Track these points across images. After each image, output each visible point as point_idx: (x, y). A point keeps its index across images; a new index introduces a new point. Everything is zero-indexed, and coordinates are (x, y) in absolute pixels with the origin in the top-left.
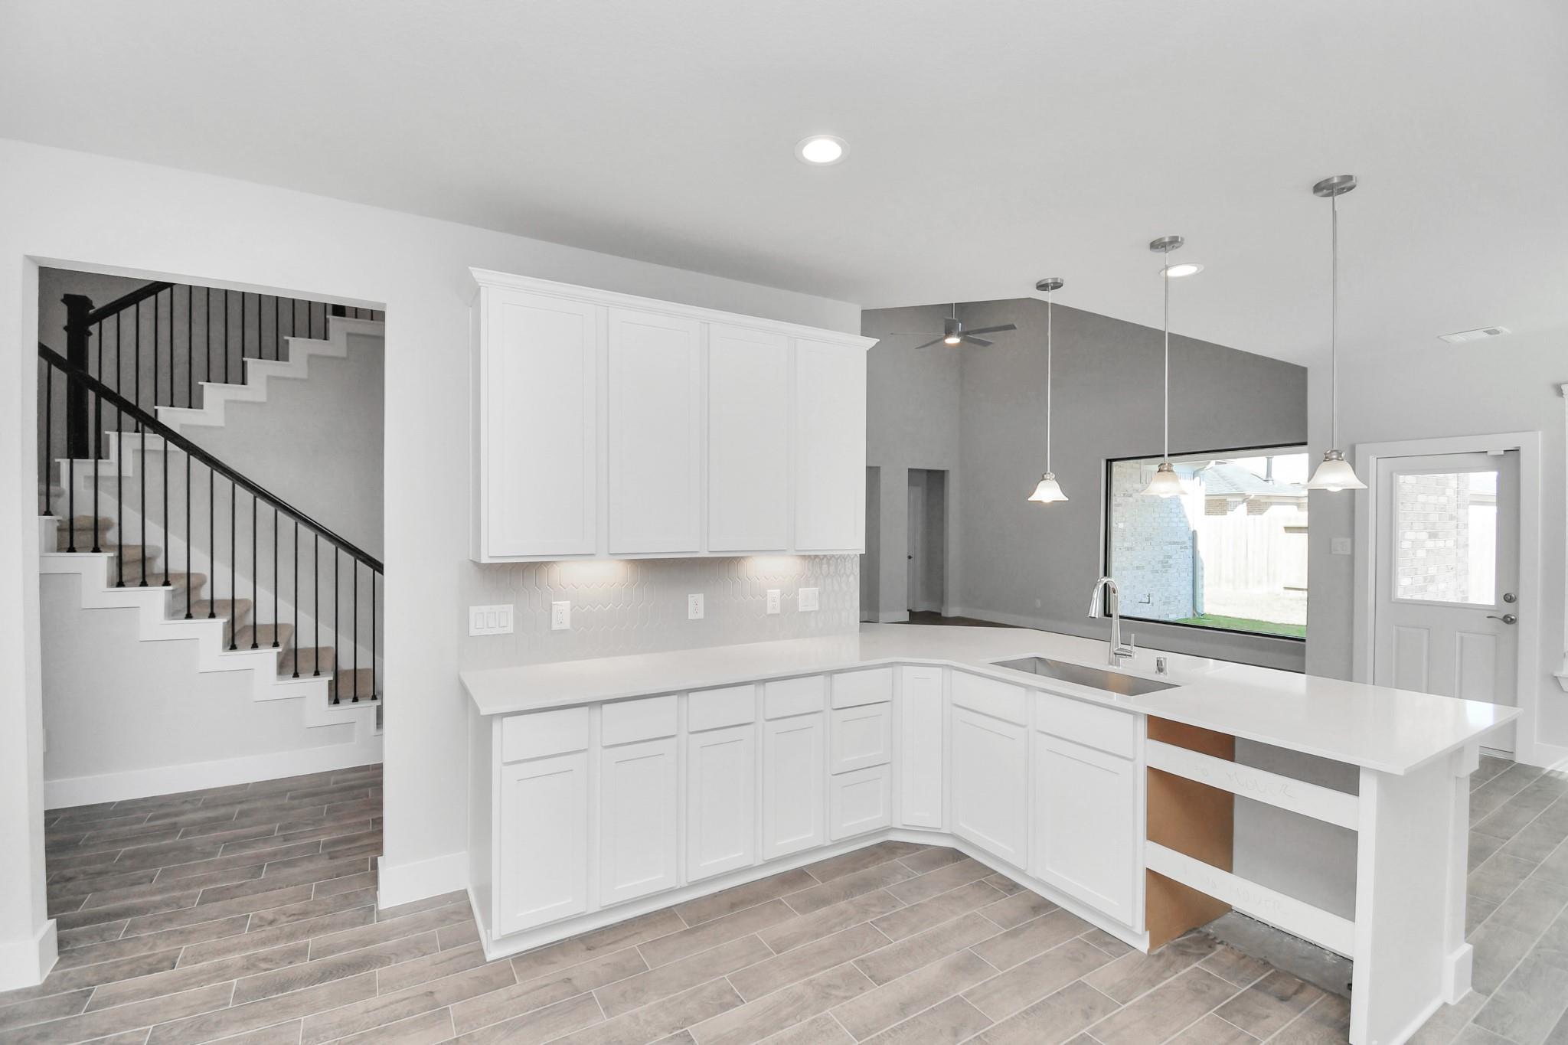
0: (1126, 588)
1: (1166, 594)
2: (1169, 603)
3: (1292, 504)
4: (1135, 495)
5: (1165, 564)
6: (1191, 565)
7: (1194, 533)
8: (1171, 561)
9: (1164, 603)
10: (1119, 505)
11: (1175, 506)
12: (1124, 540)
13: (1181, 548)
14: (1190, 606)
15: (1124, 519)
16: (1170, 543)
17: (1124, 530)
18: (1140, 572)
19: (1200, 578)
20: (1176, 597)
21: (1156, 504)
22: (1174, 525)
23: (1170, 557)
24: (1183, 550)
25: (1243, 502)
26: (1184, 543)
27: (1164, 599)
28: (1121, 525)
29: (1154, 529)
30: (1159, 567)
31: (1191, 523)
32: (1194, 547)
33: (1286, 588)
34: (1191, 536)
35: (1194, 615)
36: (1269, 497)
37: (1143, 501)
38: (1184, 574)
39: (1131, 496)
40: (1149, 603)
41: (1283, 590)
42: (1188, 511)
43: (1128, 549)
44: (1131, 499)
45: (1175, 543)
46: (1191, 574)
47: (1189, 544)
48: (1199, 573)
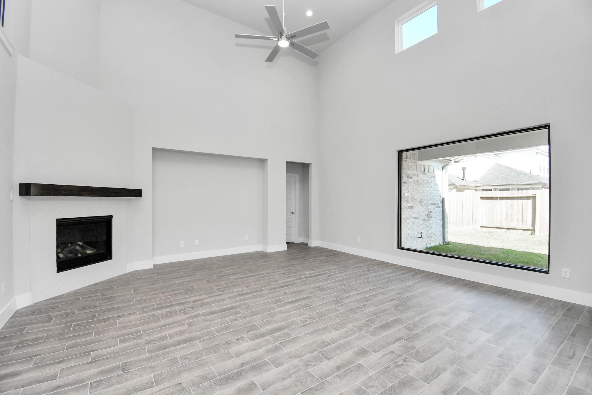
0: (409, 229)
1: (430, 232)
2: (431, 237)
3: (474, 189)
4: (414, 178)
5: (429, 216)
6: (442, 216)
7: (443, 199)
8: (432, 214)
9: (429, 237)
10: (405, 183)
11: (434, 185)
12: (408, 203)
13: (437, 207)
14: (441, 238)
15: (408, 191)
16: (431, 204)
17: (408, 197)
18: (416, 221)
19: (446, 223)
20: (434, 234)
21: (424, 183)
22: (433, 195)
23: (431, 212)
24: (438, 208)
25: (454, 188)
26: (438, 204)
27: (428, 235)
28: (406, 194)
29: (423, 196)
30: (426, 217)
31: (441, 194)
32: (443, 206)
33: (481, 227)
34: (441, 200)
35: (443, 243)
36: (464, 186)
37: (418, 181)
38: (438, 221)
39: (411, 178)
40: (421, 237)
41: (480, 227)
42: (440, 187)
43: (410, 207)
44: (411, 180)
45: (434, 204)
46: (442, 221)
47: (441, 205)
48: (446, 220)
